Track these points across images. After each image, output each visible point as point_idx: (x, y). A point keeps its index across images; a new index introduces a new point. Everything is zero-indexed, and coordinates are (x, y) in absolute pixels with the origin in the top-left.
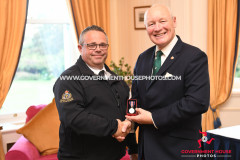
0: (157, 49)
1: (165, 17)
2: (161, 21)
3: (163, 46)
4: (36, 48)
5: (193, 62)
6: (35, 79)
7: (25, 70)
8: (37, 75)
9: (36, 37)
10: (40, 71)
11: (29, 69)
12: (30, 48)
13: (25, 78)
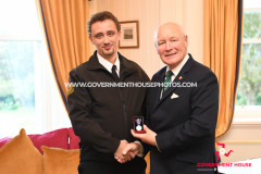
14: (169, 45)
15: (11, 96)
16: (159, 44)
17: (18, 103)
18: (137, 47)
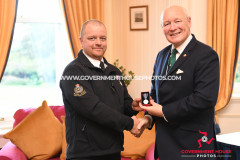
0: (173, 47)
1: (179, 17)
2: (176, 21)
3: (178, 44)
4: (26, 51)
5: (203, 59)
6: (24, 84)
7: (13, 74)
8: (26, 80)
9: (26, 40)
10: (28, 76)
11: (17, 73)
12: (19, 51)
13: (13, 83)
14: (174, 26)
15: (35, 73)
16: (165, 25)
17: (41, 79)
18: (147, 29)
